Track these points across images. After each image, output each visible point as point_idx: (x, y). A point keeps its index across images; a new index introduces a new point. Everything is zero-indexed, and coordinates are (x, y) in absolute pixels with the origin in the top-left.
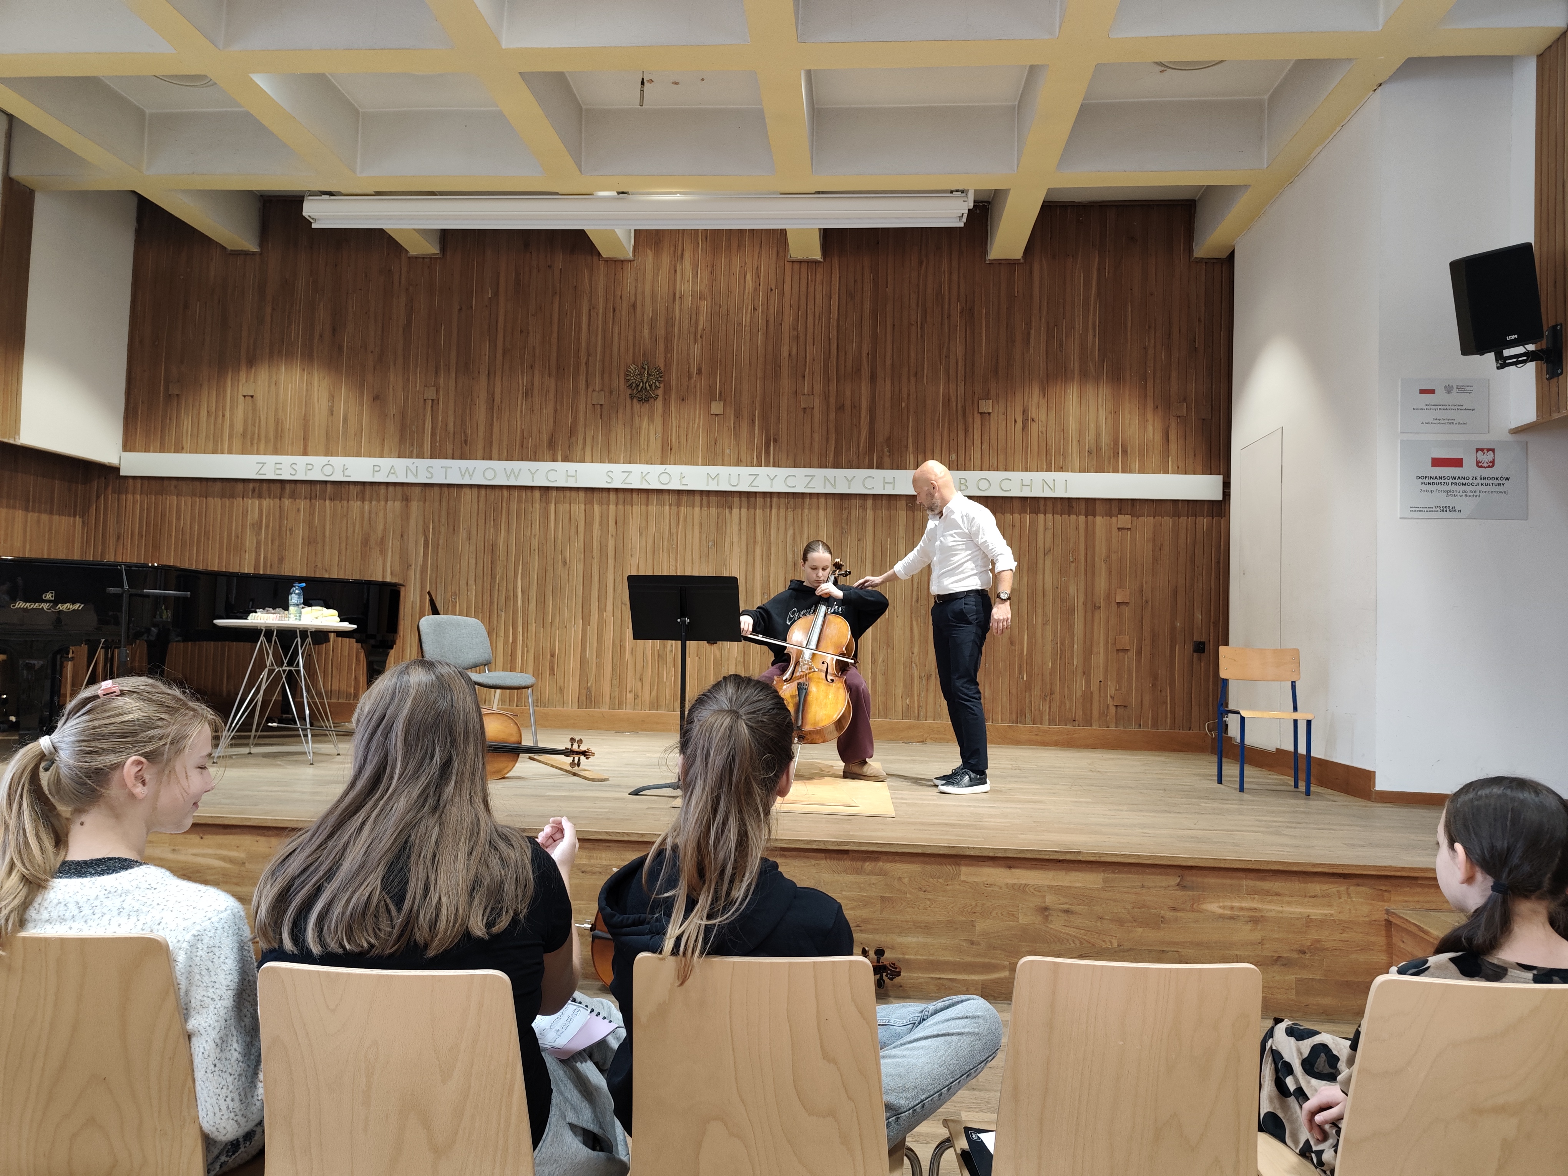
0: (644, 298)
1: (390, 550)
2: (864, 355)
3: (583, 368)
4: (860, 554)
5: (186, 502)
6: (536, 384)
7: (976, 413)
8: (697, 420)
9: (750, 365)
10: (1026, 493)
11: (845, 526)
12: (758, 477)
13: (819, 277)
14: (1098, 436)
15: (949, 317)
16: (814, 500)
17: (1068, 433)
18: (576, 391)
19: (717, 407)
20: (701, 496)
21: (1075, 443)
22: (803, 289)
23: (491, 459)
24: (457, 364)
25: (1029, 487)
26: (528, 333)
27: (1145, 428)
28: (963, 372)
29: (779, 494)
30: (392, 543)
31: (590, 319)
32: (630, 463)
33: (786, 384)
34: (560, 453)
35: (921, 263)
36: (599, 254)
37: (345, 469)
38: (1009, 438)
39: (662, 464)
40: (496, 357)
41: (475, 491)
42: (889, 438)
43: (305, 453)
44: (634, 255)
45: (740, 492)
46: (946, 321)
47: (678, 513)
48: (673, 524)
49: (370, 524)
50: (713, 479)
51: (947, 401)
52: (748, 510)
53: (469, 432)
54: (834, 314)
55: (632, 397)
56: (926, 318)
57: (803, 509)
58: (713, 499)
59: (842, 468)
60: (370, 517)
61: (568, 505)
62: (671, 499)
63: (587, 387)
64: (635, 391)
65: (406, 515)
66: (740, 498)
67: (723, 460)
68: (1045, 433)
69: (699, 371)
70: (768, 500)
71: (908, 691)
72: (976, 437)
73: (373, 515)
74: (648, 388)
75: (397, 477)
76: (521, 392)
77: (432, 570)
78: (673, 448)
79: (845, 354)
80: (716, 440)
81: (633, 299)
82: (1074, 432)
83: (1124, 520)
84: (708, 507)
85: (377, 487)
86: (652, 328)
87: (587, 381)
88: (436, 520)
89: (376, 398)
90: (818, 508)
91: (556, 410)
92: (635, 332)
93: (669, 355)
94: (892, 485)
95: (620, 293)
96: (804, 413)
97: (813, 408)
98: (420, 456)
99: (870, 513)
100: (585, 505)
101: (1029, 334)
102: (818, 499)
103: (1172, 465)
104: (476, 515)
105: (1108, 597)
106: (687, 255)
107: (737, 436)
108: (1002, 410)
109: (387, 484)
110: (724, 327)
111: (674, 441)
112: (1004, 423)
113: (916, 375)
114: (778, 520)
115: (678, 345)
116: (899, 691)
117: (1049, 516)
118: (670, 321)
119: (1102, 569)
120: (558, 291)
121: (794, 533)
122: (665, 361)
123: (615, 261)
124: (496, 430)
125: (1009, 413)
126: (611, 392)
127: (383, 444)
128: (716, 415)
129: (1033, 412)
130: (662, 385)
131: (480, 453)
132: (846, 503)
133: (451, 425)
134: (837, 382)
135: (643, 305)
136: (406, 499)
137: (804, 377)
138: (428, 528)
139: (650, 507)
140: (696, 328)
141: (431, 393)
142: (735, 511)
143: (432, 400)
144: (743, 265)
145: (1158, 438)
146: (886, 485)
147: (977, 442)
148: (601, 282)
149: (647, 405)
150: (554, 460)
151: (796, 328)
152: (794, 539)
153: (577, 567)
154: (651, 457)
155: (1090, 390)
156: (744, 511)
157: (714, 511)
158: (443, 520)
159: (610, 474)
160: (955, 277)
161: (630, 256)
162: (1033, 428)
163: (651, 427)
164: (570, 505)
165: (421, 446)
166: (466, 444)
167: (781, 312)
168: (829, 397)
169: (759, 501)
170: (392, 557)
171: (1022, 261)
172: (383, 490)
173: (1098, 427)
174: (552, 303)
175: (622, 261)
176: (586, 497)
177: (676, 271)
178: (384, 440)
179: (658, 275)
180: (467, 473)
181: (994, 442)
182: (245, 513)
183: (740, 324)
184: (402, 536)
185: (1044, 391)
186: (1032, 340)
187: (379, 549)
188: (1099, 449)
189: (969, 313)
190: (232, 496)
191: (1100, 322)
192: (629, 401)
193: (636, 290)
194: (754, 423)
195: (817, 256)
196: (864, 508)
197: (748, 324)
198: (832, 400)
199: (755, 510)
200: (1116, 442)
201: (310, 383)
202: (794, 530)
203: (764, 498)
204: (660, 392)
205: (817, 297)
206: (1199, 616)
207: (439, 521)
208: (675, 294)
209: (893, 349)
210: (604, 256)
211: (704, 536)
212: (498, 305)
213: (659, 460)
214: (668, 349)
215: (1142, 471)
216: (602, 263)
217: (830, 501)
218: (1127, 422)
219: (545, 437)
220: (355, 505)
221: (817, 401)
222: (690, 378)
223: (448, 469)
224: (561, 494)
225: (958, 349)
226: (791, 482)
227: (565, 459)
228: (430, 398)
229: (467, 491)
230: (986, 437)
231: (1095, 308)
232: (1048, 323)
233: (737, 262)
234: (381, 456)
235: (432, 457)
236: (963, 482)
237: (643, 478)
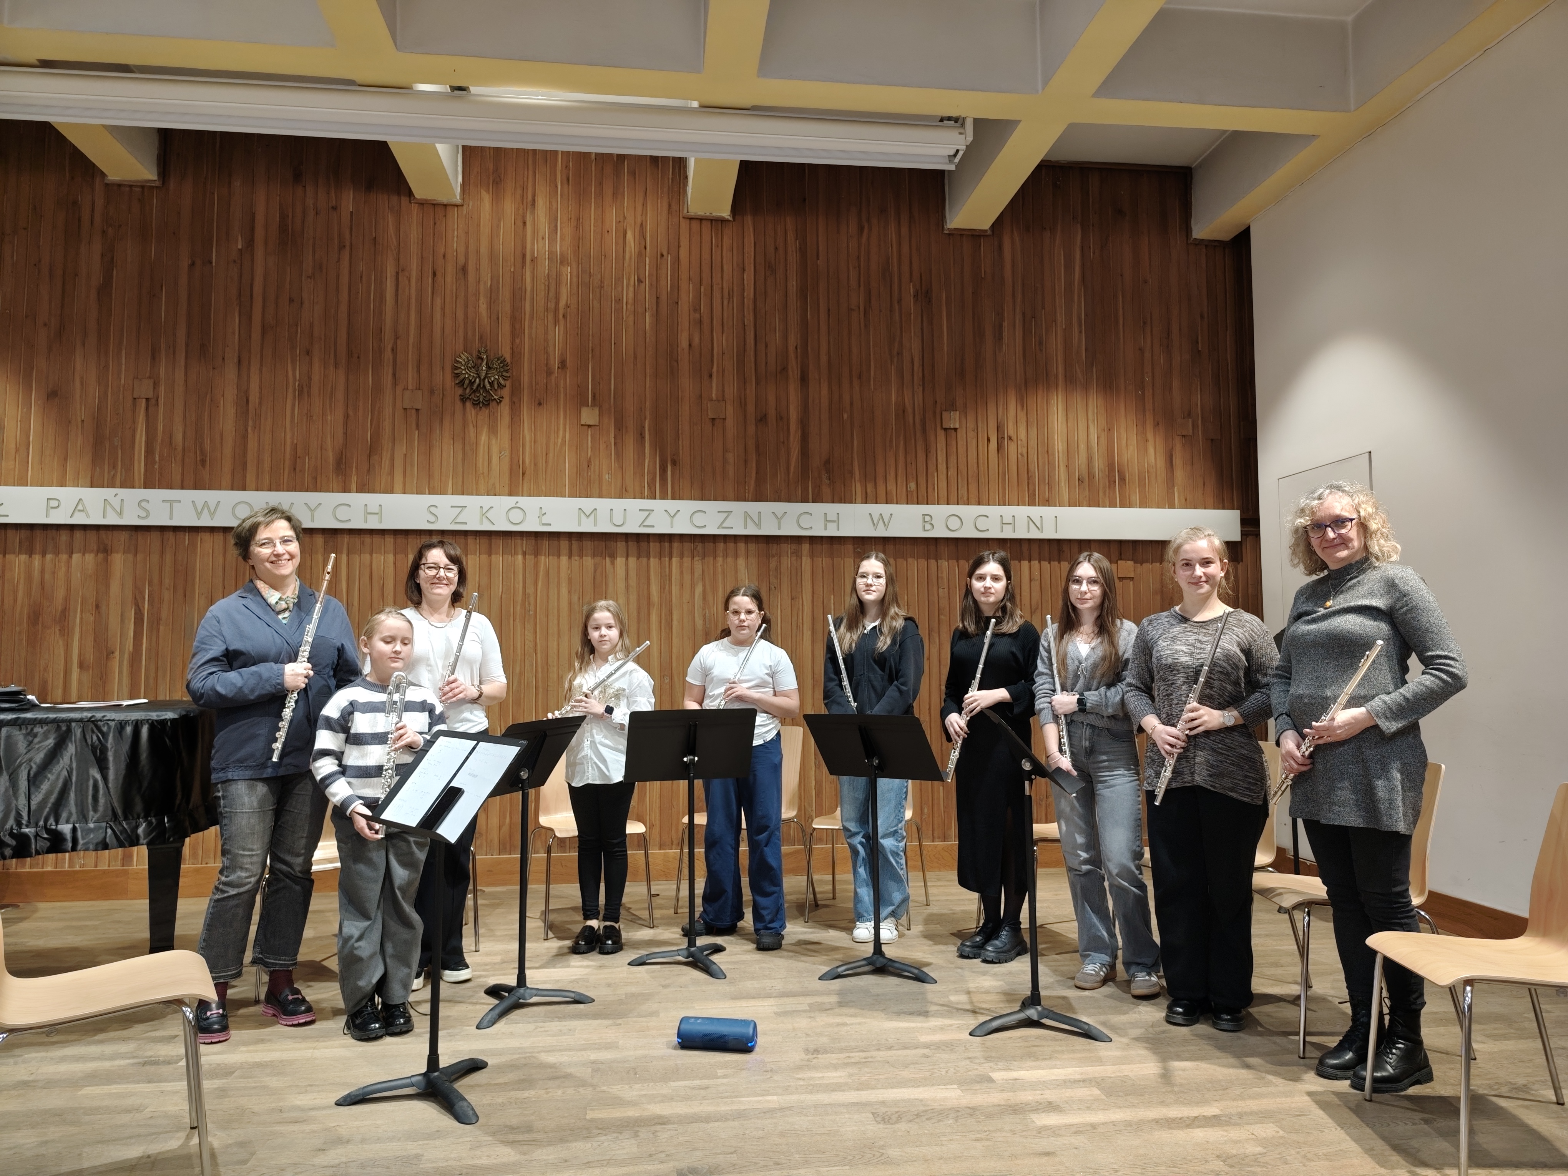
0: (478, 260)
1: (77, 630)
2: (791, 349)
3: (388, 354)
4: (795, 619)
6: (316, 378)
7: (939, 428)
8: (561, 433)
9: (635, 357)
10: (1008, 534)
11: (773, 580)
12: (653, 513)
13: (727, 241)
14: (1090, 459)
15: (900, 301)
16: (731, 545)
17: (1054, 455)
18: (378, 389)
19: (589, 416)
20: (570, 541)
21: (1063, 469)
22: (706, 256)
23: (244, 489)
24: (187, 345)
25: (1011, 527)
26: (302, 303)
27: (1146, 450)
28: (921, 375)
29: (682, 537)
30: (81, 619)
31: (397, 286)
32: (463, 494)
33: (686, 384)
34: (354, 479)
35: (861, 229)
36: (410, 193)
38: (981, 462)
39: (510, 494)
40: (250, 337)
41: (219, 537)
42: (827, 462)
44: (463, 199)
45: (627, 536)
46: (896, 307)
47: (536, 565)
48: (529, 581)
49: (43, 589)
50: (588, 516)
51: (902, 412)
52: (638, 558)
53: (207, 446)
54: (749, 293)
55: (463, 399)
56: (870, 302)
57: (715, 557)
58: (588, 544)
59: (767, 501)
60: (42, 578)
61: (368, 556)
62: (525, 544)
63: (395, 384)
64: (468, 391)
66: (627, 542)
67: (600, 489)
68: (1025, 455)
69: (563, 365)
70: (667, 544)
72: (940, 460)
73: (47, 576)
74: (488, 387)
75: (88, 516)
76: (291, 390)
77: (148, 658)
78: (527, 473)
79: (766, 346)
80: (589, 461)
81: (461, 260)
82: (1061, 455)
83: (1126, 567)
84: (581, 556)
85: (54, 532)
86: (492, 301)
87: (394, 375)
88: (156, 581)
89: (53, 394)
90: (736, 556)
91: (347, 417)
92: (466, 307)
93: (517, 341)
94: (835, 525)
95: (443, 250)
96: (713, 425)
97: (725, 419)
98: (127, 484)
99: (806, 562)
100: (395, 556)
101: (1001, 326)
102: (735, 543)
103: (1179, 498)
104: (221, 574)
106: (541, 202)
107: (619, 456)
108: (971, 425)
109: (72, 527)
110: (596, 304)
111: (527, 461)
112: (975, 441)
113: (860, 377)
114: (682, 573)
115: (530, 327)
117: (1035, 563)
118: (517, 295)
120: (348, 244)
121: (704, 591)
122: (512, 349)
123: (434, 205)
124: (252, 444)
125: (980, 429)
126: (432, 392)
127: (65, 466)
128: (589, 426)
129: (1010, 430)
130: (508, 383)
131: (227, 479)
132: (774, 548)
133: (179, 437)
134: (757, 384)
135: (478, 270)
136: (105, 550)
137: (711, 376)
138: (142, 593)
139: (493, 556)
140: (557, 303)
141: (145, 389)
142: (620, 561)
143: (147, 399)
144: (622, 220)
145: (1161, 463)
146: (828, 524)
147: (942, 467)
148: (413, 233)
149: (485, 412)
150: (346, 489)
151: (697, 309)
152: (704, 598)
154: (494, 484)
155: (1078, 402)
156: (632, 560)
157: (588, 561)
158: (167, 581)
159: (433, 509)
160: (905, 249)
161: (457, 198)
162: (1012, 449)
163: (494, 442)
164: (371, 555)
165: (129, 468)
166: (203, 465)
167: (676, 287)
168: (745, 405)
169: (654, 546)
170: (81, 640)
171: (989, 233)
172: (64, 536)
173: (1089, 448)
174: (338, 261)
175: (445, 206)
176: (395, 543)
177: (525, 223)
178: (66, 459)
179: (498, 227)
180: (206, 510)
181: (962, 467)
183: (619, 301)
184: (97, 607)
185: (1022, 402)
186: (1005, 334)
187: (58, 627)
188: (1091, 475)
189: (925, 296)
191: (1086, 315)
192: (459, 404)
193: (467, 247)
194: (643, 438)
195: (726, 214)
196: (798, 554)
197: (630, 301)
198: (751, 408)
199: (649, 559)
200: (1111, 466)
202: (704, 586)
203: (660, 542)
204: (506, 392)
205: (725, 267)
207: (161, 583)
208: (524, 256)
209: (829, 343)
210: (417, 196)
211: (575, 598)
212: (253, 260)
213: (507, 489)
214: (516, 333)
215: (1143, 505)
216: (415, 208)
217: (752, 547)
218: (1124, 442)
219: (330, 456)
220: (17, 561)
221: (730, 410)
222: (549, 373)
223: (175, 504)
224: (356, 540)
225: (913, 345)
226: (699, 520)
227: (363, 488)
228: (143, 396)
229: (207, 536)
230: (953, 460)
231: (1079, 296)
232: (1024, 314)
233: (612, 216)
234: (62, 484)
235: (148, 484)
236: (928, 520)
237: (484, 515)
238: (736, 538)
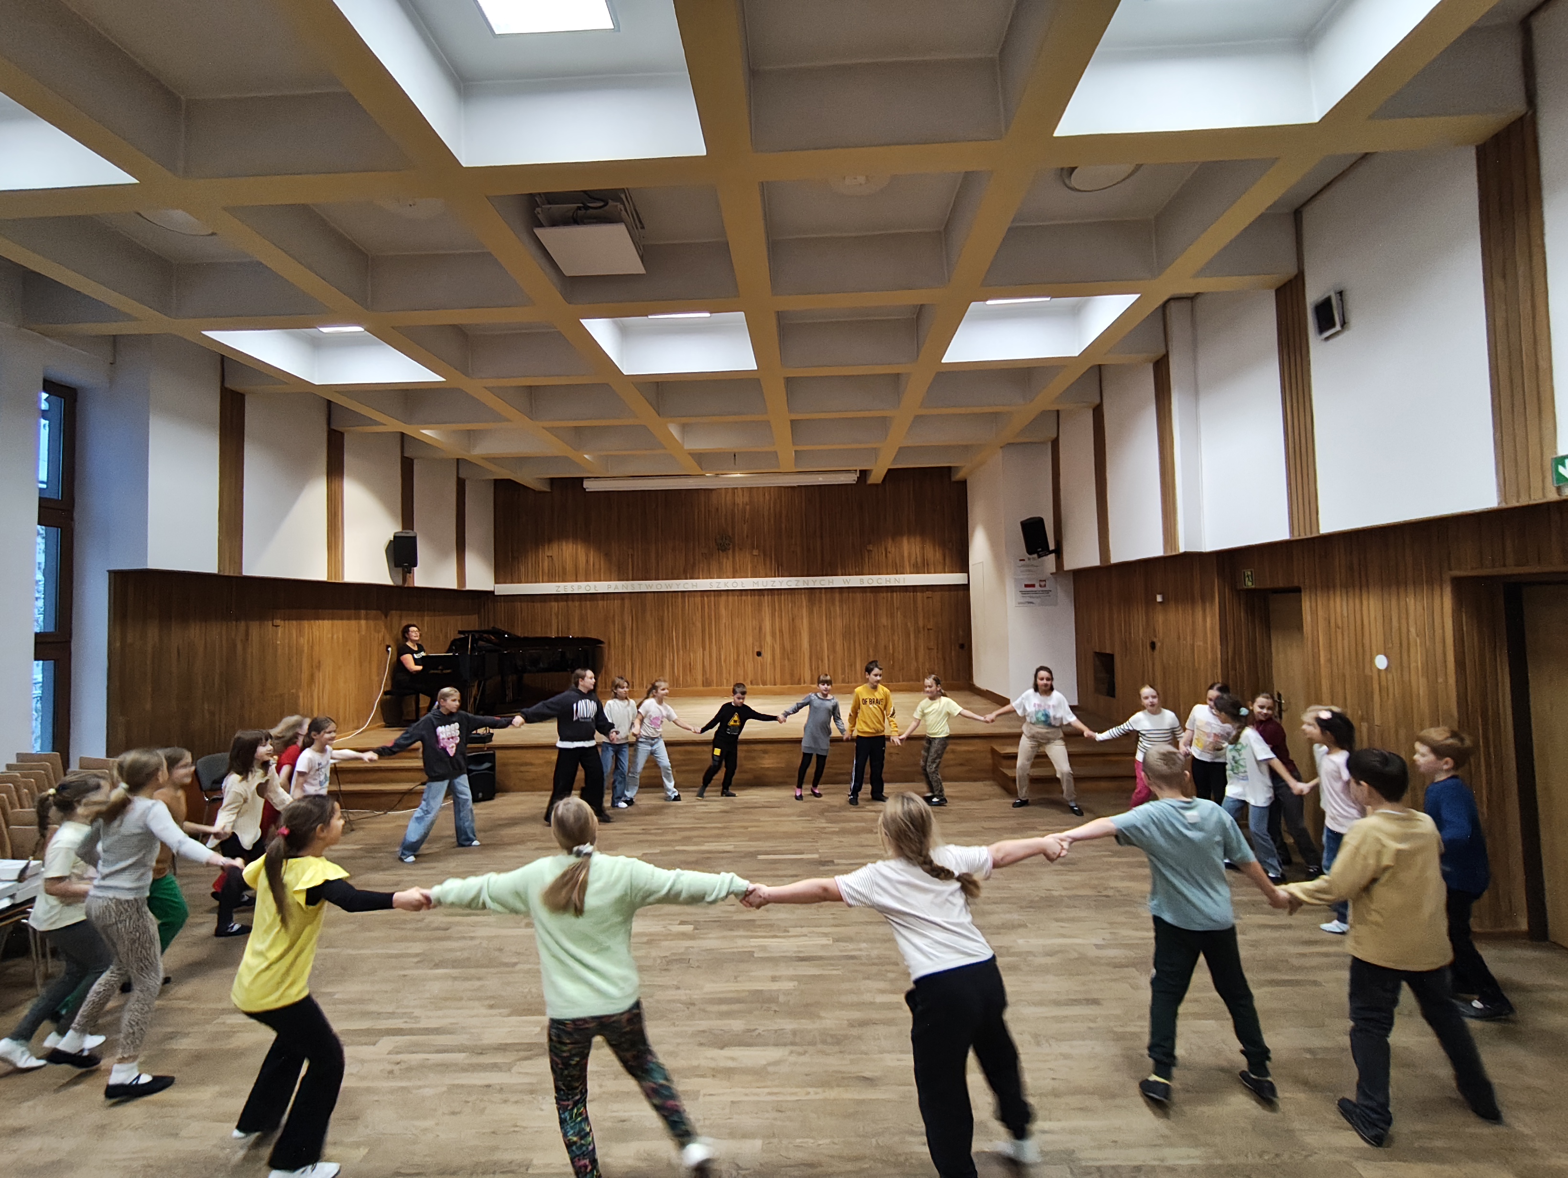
0: (721, 507)
1: (616, 622)
2: (817, 527)
3: (696, 538)
5: (524, 605)
6: (676, 546)
7: (866, 550)
8: (747, 557)
9: (769, 533)
10: (888, 584)
11: (813, 602)
12: (775, 582)
14: (916, 558)
16: (800, 591)
17: (904, 558)
18: (694, 548)
19: (755, 552)
20: (751, 592)
21: (907, 562)
22: (790, 499)
23: (658, 579)
24: (641, 538)
25: (889, 582)
26: (672, 525)
27: (935, 554)
28: (859, 533)
29: (784, 589)
30: (618, 619)
31: (698, 516)
32: (719, 579)
33: (785, 541)
34: (689, 576)
37: (595, 587)
38: (880, 561)
39: (733, 578)
40: (658, 535)
41: (653, 594)
42: (830, 563)
43: (577, 581)
45: (768, 589)
46: (851, 511)
47: (741, 599)
48: (739, 604)
49: (607, 610)
50: (756, 584)
51: (853, 546)
53: (648, 568)
54: (804, 510)
55: (719, 549)
56: (842, 510)
57: (795, 595)
58: (756, 592)
59: (811, 576)
60: (607, 607)
61: (693, 598)
62: (737, 593)
63: (699, 546)
64: (720, 547)
65: (623, 606)
66: (768, 591)
67: (760, 575)
68: (895, 557)
69: (747, 537)
70: (780, 591)
71: (843, 672)
72: (866, 561)
74: (725, 545)
75: (618, 590)
76: (670, 549)
77: (636, 629)
78: (738, 571)
79: (809, 527)
80: (756, 567)
81: (717, 506)
82: (906, 557)
83: (929, 594)
84: (754, 596)
85: (609, 594)
86: (726, 519)
87: (698, 543)
88: (636, 607)
89: (607, 555)
90: (802, 594)
91: (686, 557)
92: (718, 521)
93: (734, 530)
94: (832, 583)
95: (711, 504)
96: (793, 553)
97: (797, 551)
98: (627, 580)
99: (823, 596)
100: (701, 598)
101: (886, 515)
103: (947, 570)
104: (654, 605)
105: (924, 628)
107: (765, 564)
108: (876, 548)
109: (614, 593)
110: (757, 517)
111: (738, 568)
112: (878, 554)
113: (840, 534)
114: (785, 600)
115: (737, 526)
116: (840, 671)
117: (899, 593)
119: (921, 616)
120: (684, 504)
122: (732, 532)
124: (660, 567)
125: (879, 550)
126: (709, 547)
128: (755, 555)
129: (889, 550)
130: (731, 543)
131: (654, 576)
132: (813, 591)
133: (640, 565)
134: (807, 539)
135: (721, 509)
137: (792, 538)
138: (633, 612)
139: (728, 597)
140: (745, 517)
141: (631, 551)
142: (766, 597)
145: (941, 559)
146: (830, 583)
147: (867, 563)
148: (702, 499)
149: (725, 553)
150: (686, 579)
151: (787, 516)
152: (792, 608)
153: (699, 625)
154: (728, 575)
155: (912, 540)
156: (770, 597)
157: (757, 597)
159: (711, 584)
162: (890, 555)
163: (728, 561)
165: (628, 576)
166: (647, 574)
167: (781, 510)
168: (803, 546)
169: (776, 592)
170: (617, 624)
171: (882, 485)
172: (612, 596)
173: (916, 554)
174: (681, 509)
176: (700, 594)
178: (611, 574)
179: (727, 495)
180: (649, 587)
181: (874, 562)
182: (551, 608)
183: (764, 515)
184: (622, 615)
185: (893, 540)
186: (887, 517)
187: (612, 621)
188: (917, 563)
189: (861, 507)
190: (545, 601)
191: (915, 509)
192: (717, 551)
194: (772, 558)
196: (821, 593)
197: (767, 515)
198: (805, 547)
199: (775, 596)
200: (924, 560)
201: (577, 549)
202: (791, 604)
203: (778, 591)
204: (731, 546)
205: (796, 502)
206: (961, 633)
207: (638, 608)
208: (735, 503)
209: (829, 524)
213: (732, 576)
214: (733, 528)
215: (935, 573)
217: (806, 591)
218: (928, 552)
219: (682, 569)
220: (600, 603)
221: (798, 547)
222: (743, 540)
223: (641, 585)
224: (689, 594)
225: (857, 523)
226: (789, 583)
227: (691, 578)
228: (630, 553)
229: (650, 594)
230: (871, 561)
231: (912, 503)
232: (893, 510)
234: (610, 580)
235: (633, 580)
236: (862, 580)
237: (725, 585)
238: (801, 589)
